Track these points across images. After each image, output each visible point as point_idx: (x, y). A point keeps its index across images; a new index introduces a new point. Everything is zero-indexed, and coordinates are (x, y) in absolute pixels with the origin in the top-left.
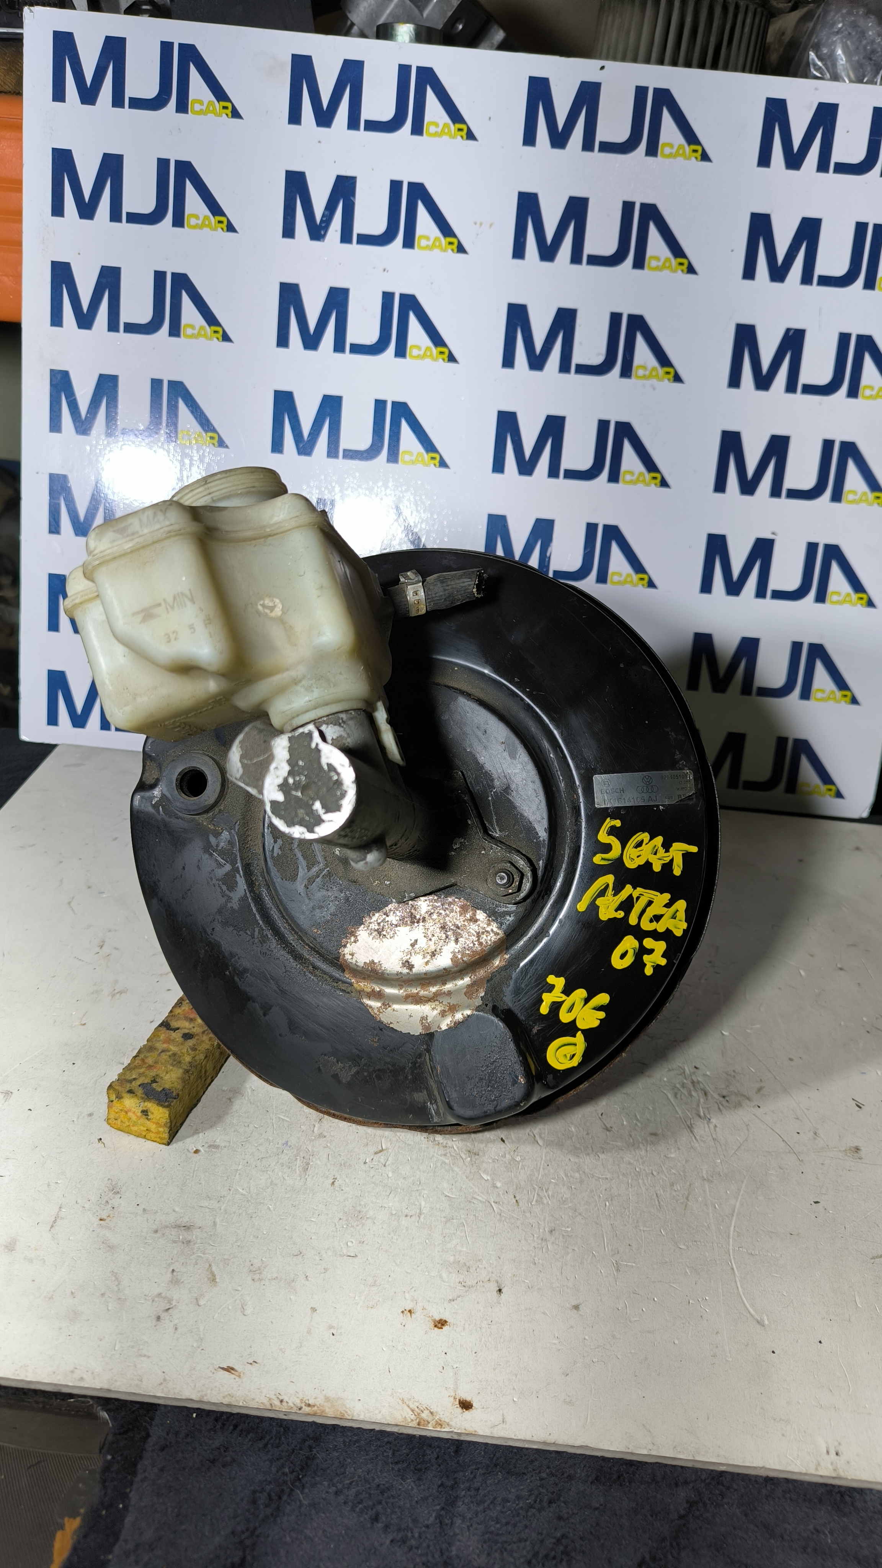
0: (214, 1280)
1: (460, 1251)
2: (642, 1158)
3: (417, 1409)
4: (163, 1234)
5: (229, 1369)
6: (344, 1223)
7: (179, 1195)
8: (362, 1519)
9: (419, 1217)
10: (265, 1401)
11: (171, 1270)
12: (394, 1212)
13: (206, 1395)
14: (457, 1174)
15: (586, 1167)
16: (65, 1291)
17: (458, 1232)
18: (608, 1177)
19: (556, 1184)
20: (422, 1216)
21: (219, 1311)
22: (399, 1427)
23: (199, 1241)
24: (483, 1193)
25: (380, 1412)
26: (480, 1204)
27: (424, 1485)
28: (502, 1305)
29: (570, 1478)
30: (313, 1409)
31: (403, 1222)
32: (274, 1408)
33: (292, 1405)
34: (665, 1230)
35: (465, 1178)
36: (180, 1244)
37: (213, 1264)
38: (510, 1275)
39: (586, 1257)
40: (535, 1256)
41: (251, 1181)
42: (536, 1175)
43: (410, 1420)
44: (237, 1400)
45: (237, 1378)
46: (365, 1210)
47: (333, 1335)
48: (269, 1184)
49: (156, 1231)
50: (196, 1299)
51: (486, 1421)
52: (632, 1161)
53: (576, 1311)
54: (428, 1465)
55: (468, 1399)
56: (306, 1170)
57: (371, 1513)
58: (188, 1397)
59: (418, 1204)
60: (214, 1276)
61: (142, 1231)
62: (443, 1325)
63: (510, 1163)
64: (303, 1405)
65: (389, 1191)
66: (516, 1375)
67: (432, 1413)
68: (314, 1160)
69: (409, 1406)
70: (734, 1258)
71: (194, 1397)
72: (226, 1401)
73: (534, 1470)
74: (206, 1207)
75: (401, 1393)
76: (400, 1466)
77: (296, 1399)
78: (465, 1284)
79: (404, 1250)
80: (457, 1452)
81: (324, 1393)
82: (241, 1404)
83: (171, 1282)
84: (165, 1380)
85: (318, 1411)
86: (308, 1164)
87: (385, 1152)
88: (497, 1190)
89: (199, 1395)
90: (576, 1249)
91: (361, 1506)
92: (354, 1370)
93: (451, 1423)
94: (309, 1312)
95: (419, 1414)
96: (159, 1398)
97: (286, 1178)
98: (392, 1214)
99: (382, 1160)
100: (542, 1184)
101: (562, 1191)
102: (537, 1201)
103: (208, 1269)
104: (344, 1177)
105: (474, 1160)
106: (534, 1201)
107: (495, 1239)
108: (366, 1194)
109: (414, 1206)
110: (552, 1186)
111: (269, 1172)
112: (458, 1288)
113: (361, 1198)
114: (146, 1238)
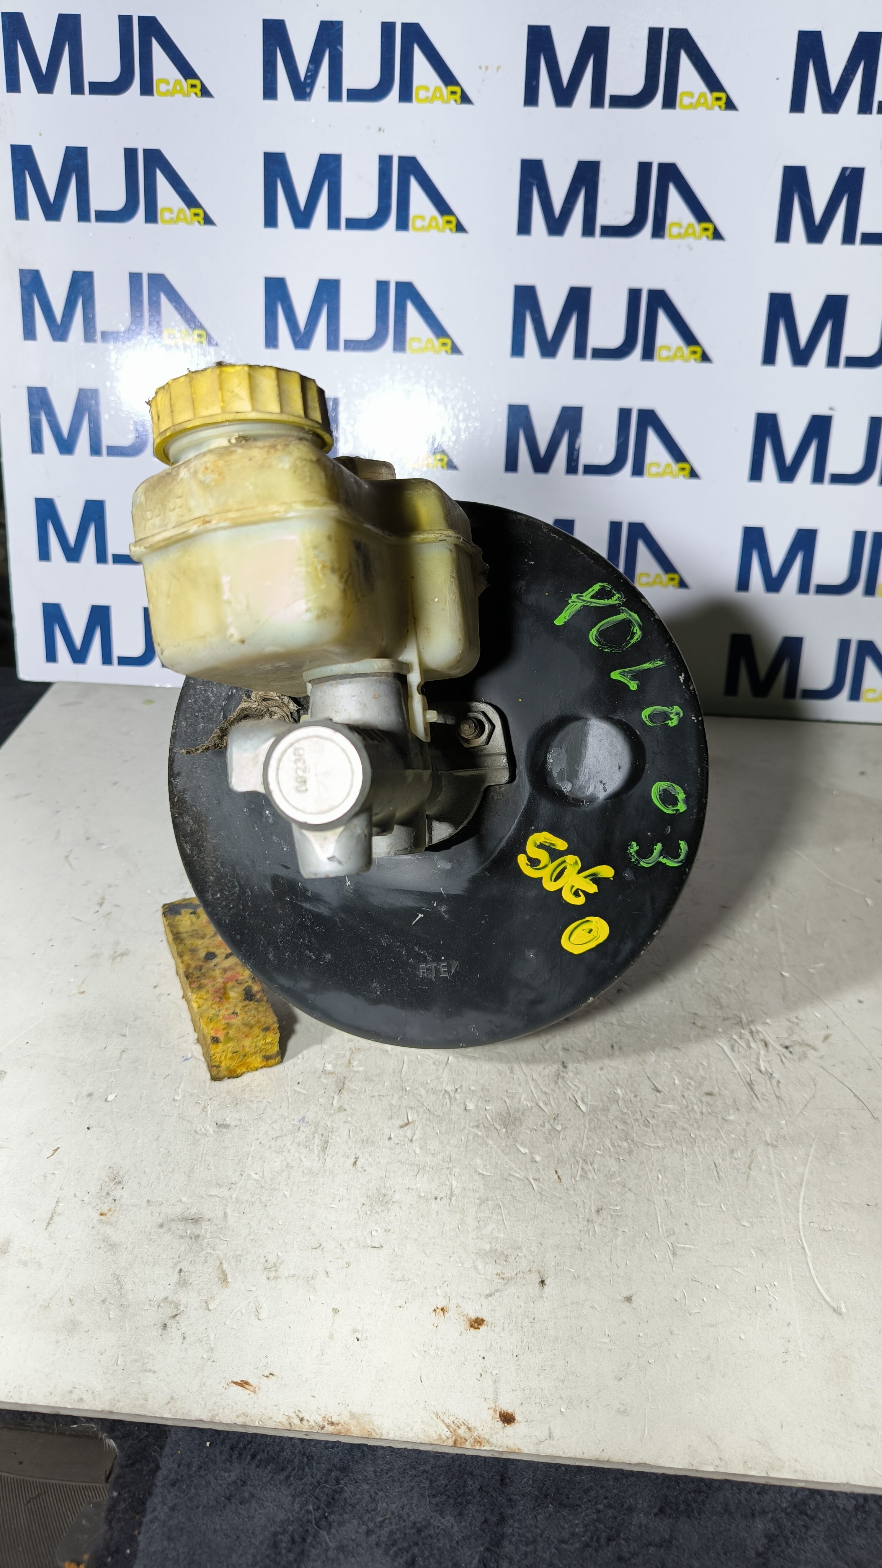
0: (225, 1280)
1: (497, 1238)
2: (697, 1122)
3: (452, 1425)
4: (169, 1229)
5: (243, 1384)
6: (367, 1209)
7: (186, 1183)
9: (451, 1199)
10: (284, 1420)
11: (178, 1270)
12: (422, 1195)
13: (217, 1415)
14: (491, 1148)
15: (635, 1135)
16: (62, 1298)
17: (494, 1216)
18: (659, 1145)
19: (602, 1156)
20: (454, 1199)
21: (231, 1316)
22: (434, 1446)
23: (208, 1235)
24: (520, 1169)
25: (412, 1430)
26: (518, 1182)
27: (465, 1520)
28: (545, 1299)
29: (630, 1509)
30: (337, 1428)
31: (433, 1205)
32: (293, 1428)
33: (314, 1424)
34: (726, 1205)
35: (500, 1152)
36: (188, 1239)
37: (224, 1262)
38: (553, 1263)
39: (638, 1240)
40: (581, 1241)
41: (265, 1164)
42: (580, 1146)
43: (445, 1438)
44: (252, 1420)
45: (252, 1394)
46: (390, 1193)
47: (358, 1340)
48: (284, 1167)
49: (161, 1226)
50: (206, 1303)
51: (530, 1437)
52: (686, 1126)
53: (628, 1304)
54: (470, 1497)
55: (510, 1411)
56: (324, 1149)
57: (407, 1556)
58: (198, 1418)
59: (449, 1184)
60: (225, 1275)
61: (146, 1226)
62: (480, 1324)
63: (549, 1133)
64: (326, 1424)
65: (416, 1170)
66: (563, 1382)
67: (469, 1429)
68: (334, 1137)
69: (443, 1422)
70: (805, 1235)
71: (204, 1417)
72: (240, 1421)
73: (589, 1501)
74: (216, 1196)
75: (434, 1406)
76: (438, 1499)
77: (318, 1416)
78: (503, 1276)
79: (434, 1237)
80: (502, 1482)
81: (349, 1408)
82: (257, 1424)
83: (178, 1283)
84: (172, 1398)
85: (343, 1431)
86: (327, 1142)
87: (412, 1125)
88: (536, 1165)
89: (210, 1415)
90: (626, 1230)
91: (395, 1548)
92: (382, 1380)
93: (491, 1440)
94: (331, 1313)
95: (455, 1430)
96: (166, 1419)
97: (303, 1159)
98: (420, 1197)
99: (409, 1134)
100: (586, 1156)
101: (609, 1164)
102: (581, 1176)
103: (219, 1267)
104: (367, 1155)
105: (509, 1131)
106: (578, 1176)
107: (535, 1223)
108: (392, 1175)
109: (444, 1187)
110: (597, 1158)
111: (284, 1153)
112: (496, 1280)
113: (386, 1179)
114: (150, 1234)
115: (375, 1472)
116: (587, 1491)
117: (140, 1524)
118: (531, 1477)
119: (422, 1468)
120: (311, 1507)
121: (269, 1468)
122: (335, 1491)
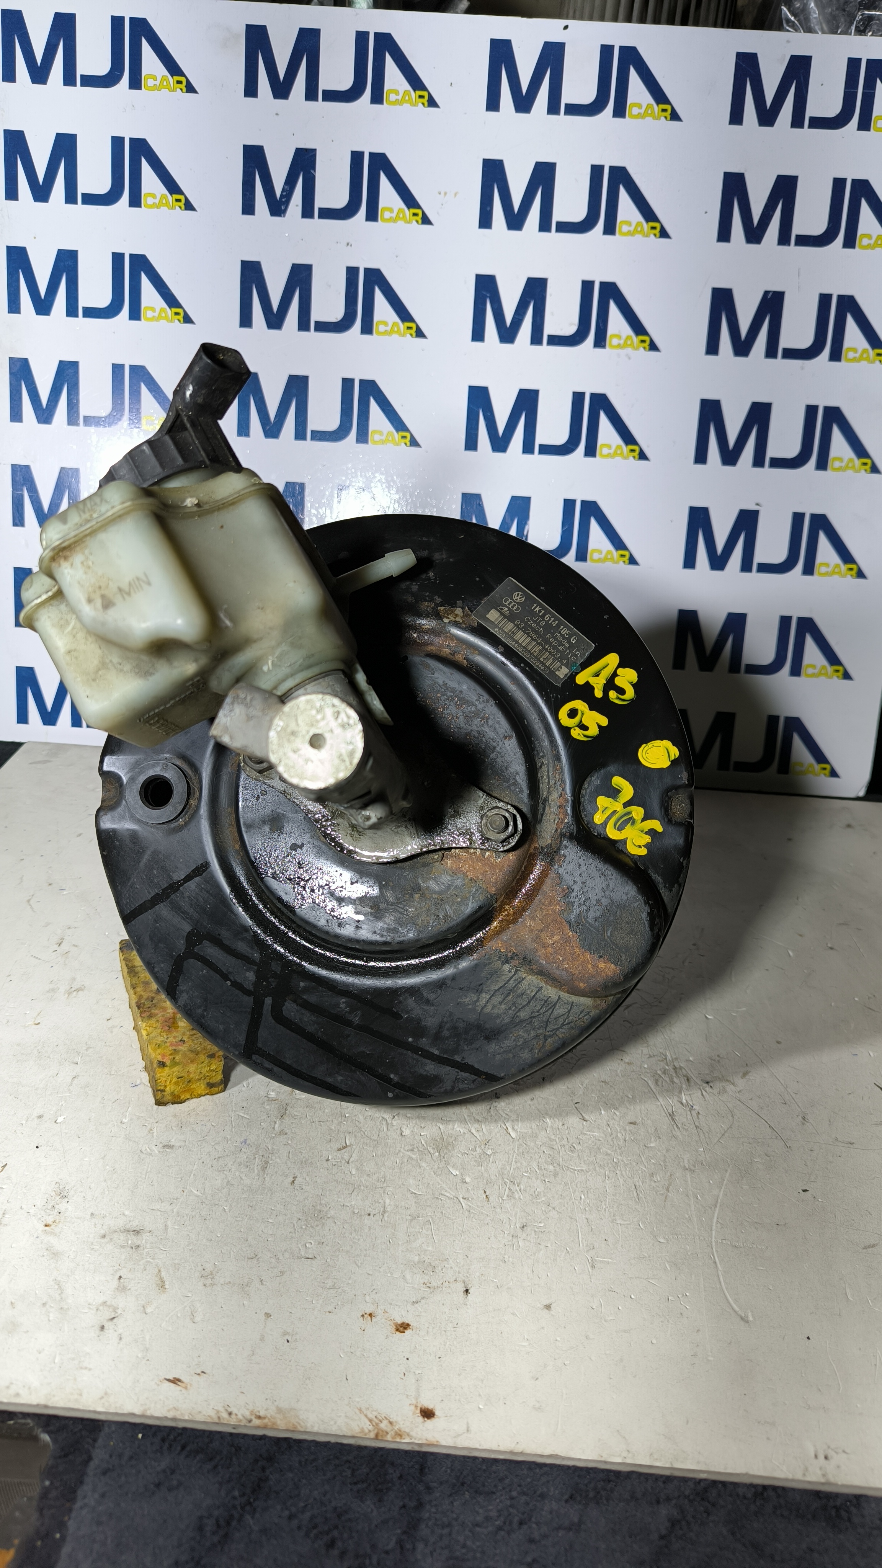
0: (163, 1286)
1: (426, 1251)
2: (620, 1149)
3: (375, 1419)
4: (111, 1239)
5: (175, 1381)
6: (303, 1223)
7: (130, 1198)
8: (316, 1545)
9: (383, 1216)
10: (213, 1414)
11: (118, 1277)
12: (356, 1211)
13: (149, 1409)
14: (424, 1170)
15: (561, 1159)
16: (4, 1301)
17: (424, 1231)
18: (584, 1169)
19: (529, 1177)
20: (386, 1215)
21: (167, 1319)
22: (356, 1439)
23: (148, 1246)
24: (450, 1189)
25: (335, 1423)
26: (448, 1201)
27: (385, 1506)
28: (469, 1306)
30: (264, 1421)
31: (366, 1221)
32: (222, 1421)
33: (242, 1418)
34: (644, 1223)
35: (433, 1173)
36: (129, 1249)
37: (162, 1270)
38: (478, 1274)
39: (559, 1253)
40: (505, 1254)
41: (206, 1182)
42: (508, 1168)
43: (367, 1431)
44: (182, 1414)
45: (184, 1390)
46: (325, 1209)
47: (288, 1341)
48: (225, 1184)
49: (104, 1237)
50: (144, 1307)
51: (449, 1431)
52: (609, 1152)
53: (547, 1311)
54: (390, 1485)
55: (430, 1407)
56: (264, 1169)
57: (326, 1538)
58: (131, 1411)
59: (382, 1202)
60: (163, 1282)
61: (89, 1237)
62: (405, 1329)
63: (480, 1157)
64: (253, 1418)
65: (351, 1189)
66: (482, 1381)
67: (391, 1423)
68: (274, 1158)
69: (366, 1416)
70: (717, 1251)
71: (137, 1410)
72: (170, 1415)
74: (158, 1210)
75: (358, 1402)
76: (359, 1486)
77: (245, 1411)
78: (429, 1285)
80: (420, 1465)
81: (276, 1403)
82: (186, 1418)
83: (117, 1289)
84: (106, 1394)
85: (269, 1424)
86: (267, 1162)
87: (349, 1148)
88: (467, 1185)
89: (142, 1409)
90: (549, 1245)
91: (315, 1531)
92: (309, 1379)
93: (411, 1433)
94: (263, 1317)
95: (377, 1424)
96: (99, 1413)
97: (244, 1178)
98: (354, 1213)
99: (346, 1157)
100: (513, 1178)
101: (535, 1185)
102: (508, 1196)
103: (157, 1275)
104: (305, 1175)
105: (442, 1154)
106: (505, 1195)
107: (463, 1237)
108: (328, 1193)
109: (377, 1204)
110: (525, 1180)
111: (225, 1172)
112: (422, 1289)
113: (322, 1197)
114: (92, 1244)
115: (300, 1462)
116: (501, 1480)
117: (70, 1510)
118: (449, 1466)
119: (345, 1458)
120: (236, 1493)
121: (198, 1458)
122: (260, 1479)
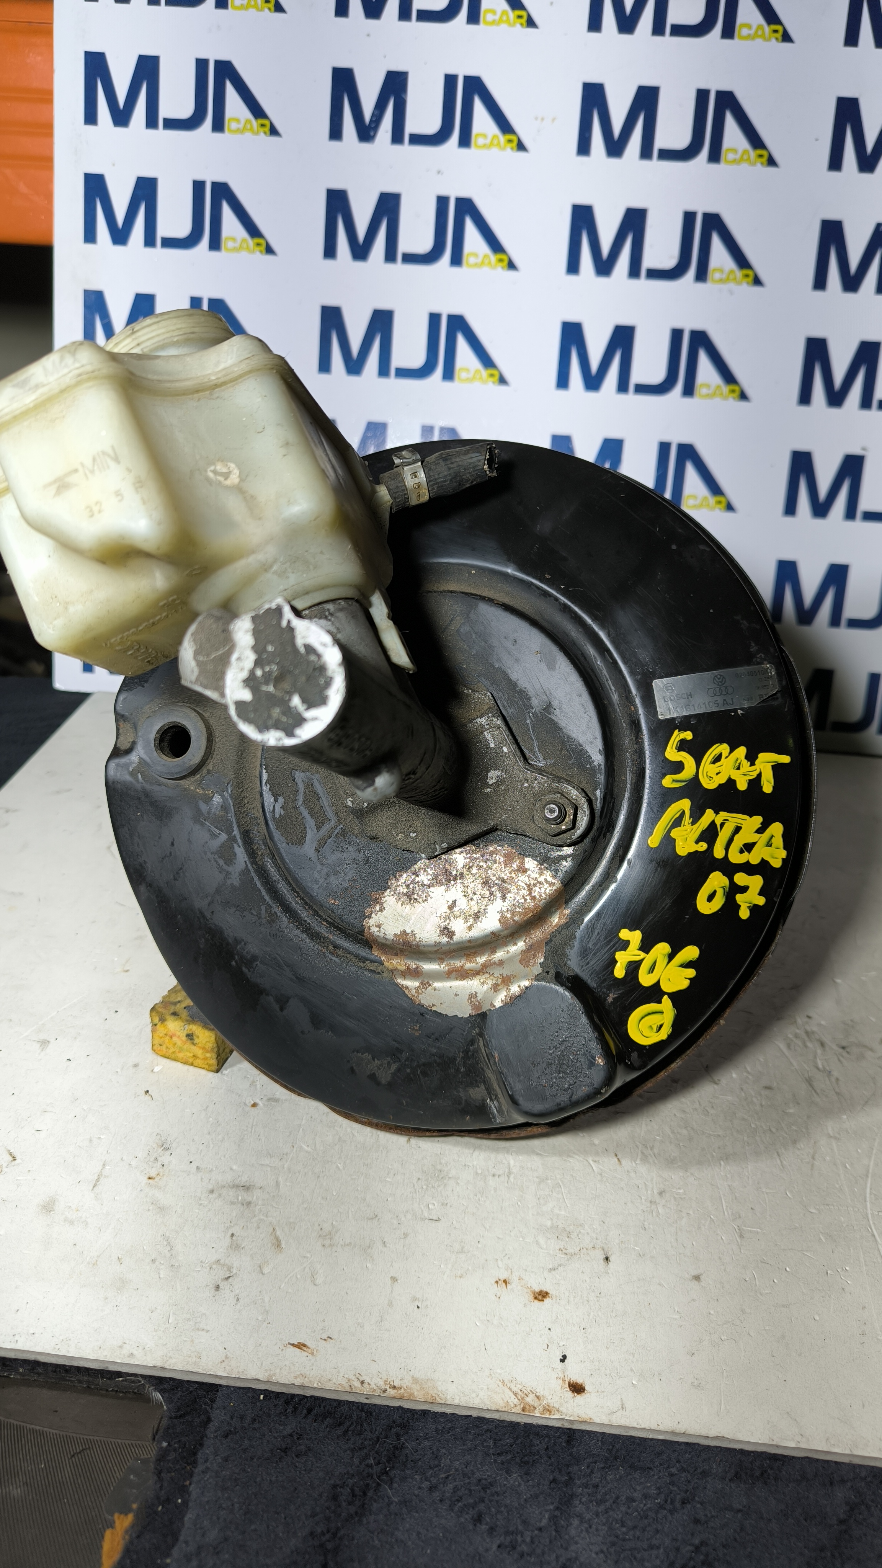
0: (279, 1246)
1: (558, 1215)
2: (757, 1114)
3: (520, 1393)
4: (220, 1195)
5: (301, 1346)
6: (423, 1183)
7: (236, 1152)
8: (462, 1520)
9: (509, 1177)
10: (344, 1382)
11: (230, 1234)
12: (479, 1172)
13: (274, 1375)
15: (694, 1123)
16: (110, 1256)
17: (554, 1194)
18: (720, 1133)
19: (661, 1141)
20: (512, 1177)
21: (286, 1280)
22: (500, 1414)
23: (260, 1203)
24: (578, 1151)
25: (478, 1396)
26: (577, 1163)
27: (533, 1480)
28: (610, 1275)
29: (704, 1474)
30: (400, 1392)
31: (491, 1182)
32: (354, 1390)
33: (375, 1388)
34: (791, 1192)
36: (239, 1205)
37: (277, 1228)
38: (617, 1241)
39: (703, 1222)
40: (644, 1221)
41: (317, 1137)
42: (638, 1131)
43: (512, 1406)
44: (310, 1381)
45: (310, 1356)
46: (446, 1169)
47: (418, 1307)
48: (336, 1140)
49: (212, 1192)
50: (260, 1267)
51: (602, 1407)
52: (746, 1117)
53: (696, 1282)
54: (537, 1457)
55: (580, 1381)
57: (472, 1512)
58: (254, 1377)
59: (506, 1163)
60: (279, 1241)
61: (196, 1192)
62: (544, 1297)
64: (387, 1387)
65: (472, 1149)
66: (634, 1355)
67: (538, 1397)
69: (510, 1389)
70: (874, 1223)
71: (261, 1377)
72: (298, 1382)
73: (661, 1465)
74: (267, 1165)
75: (500, 1374)
76: (503, 1458)
77: (379, 1380)
78: (566, 1252)
79: (493, 1212)
80: (569, 1442)
81: (411, 1373)
82: (315, 1385)
83: (230, 1247)
84: (227, 1357)
85: (406, 1395)
88: (594, 1147)
89: (266, 1374)
90: (691, 1212)
91: (460, 1504)
92: (445, 1347)
93: (561, 1409)
94: (389, 1282)
95: (523, 1398)
96: (221, 1377)
97: (356, 1134)
98: (477, 1173)
100: (645, 1141)
101: (670, 1149)
102: (641, 1160)
103: (272, 1233)
106: (638, 1160)
107: (597, 1202)
108: (447, 1152)
109: (501, 1165)
110: (657, 1144)
111: (336, 1128)
112: (558, 1255)
113: (441, 1156)
114: (200, 1199)
115: (437, 1430)
116: (658, 1455)
117: (192, 1474)
118: (600, 1439)
119: (485, 1427)
120: (371, 1461)
122: (395, 1447)
